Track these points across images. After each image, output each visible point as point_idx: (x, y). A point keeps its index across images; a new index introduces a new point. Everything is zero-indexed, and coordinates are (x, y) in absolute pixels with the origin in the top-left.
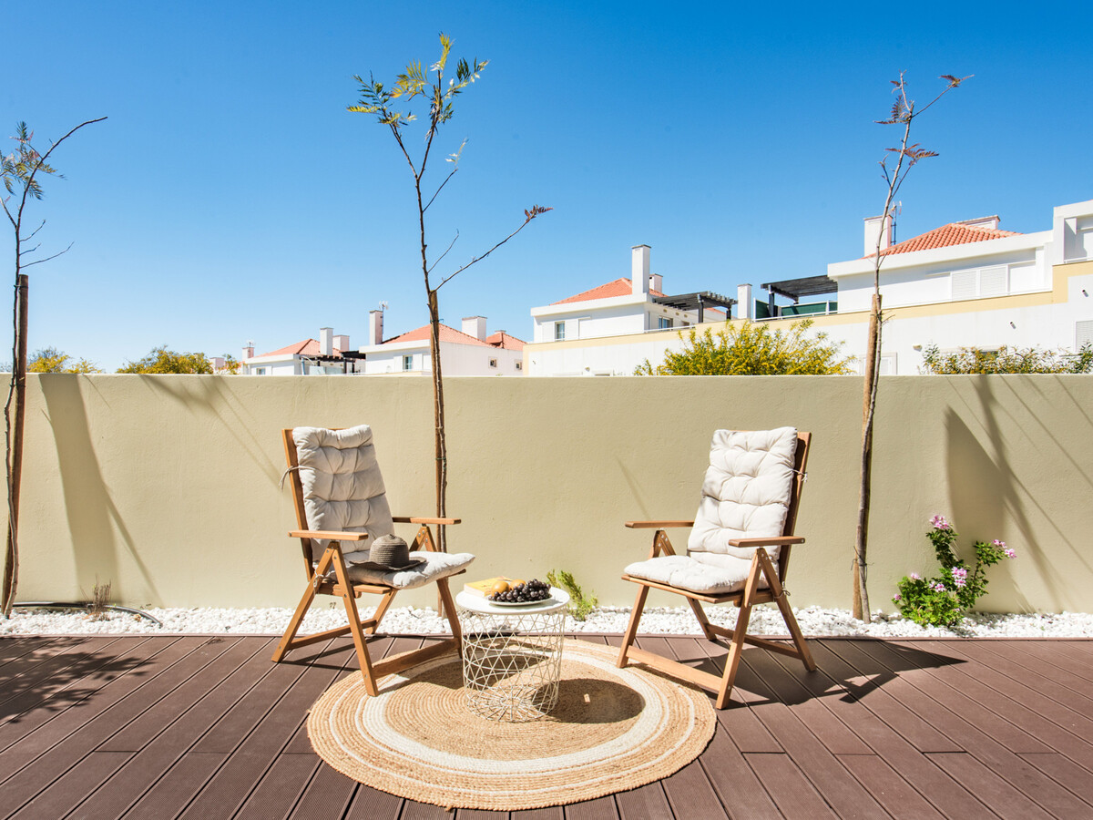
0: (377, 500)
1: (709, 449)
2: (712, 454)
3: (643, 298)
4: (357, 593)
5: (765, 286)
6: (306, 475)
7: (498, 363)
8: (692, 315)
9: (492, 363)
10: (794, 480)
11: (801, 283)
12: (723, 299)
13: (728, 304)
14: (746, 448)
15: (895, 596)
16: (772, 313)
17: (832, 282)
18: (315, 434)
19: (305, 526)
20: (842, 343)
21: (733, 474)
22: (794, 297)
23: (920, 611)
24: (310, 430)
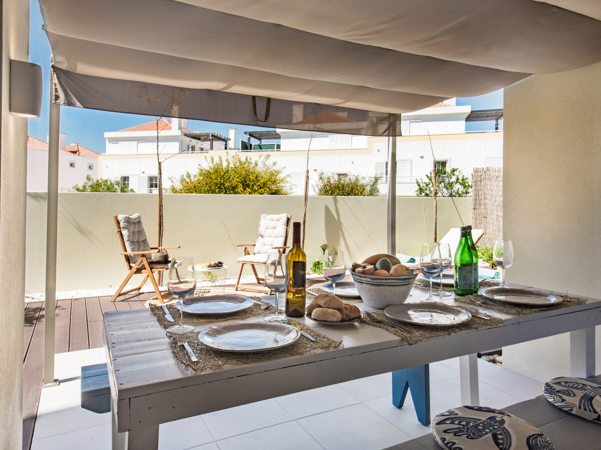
0: (145, 241)
1: (259, 220)
2: (261, 222)
3: (178, 133)
4: (153, 272)
5: (246, 133)
6: (125, 232)
7: (76, 165)
8: (206, 145)
9: (72, 165)
10: (287, 230)
11: (264, 133)
12: (223, 138)
13: (225, 140)
14: (272, 220)
15: (311, 267)
16: (249, 148)
17: (278, 134)
18: (126, 217)
19: (126, 251)
20: (284, 168)
21: (268, 228)
22: (260, 139)
23: (318, 270)
24: (124, 216)
